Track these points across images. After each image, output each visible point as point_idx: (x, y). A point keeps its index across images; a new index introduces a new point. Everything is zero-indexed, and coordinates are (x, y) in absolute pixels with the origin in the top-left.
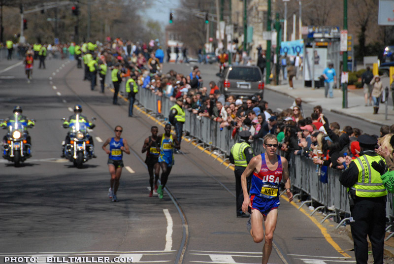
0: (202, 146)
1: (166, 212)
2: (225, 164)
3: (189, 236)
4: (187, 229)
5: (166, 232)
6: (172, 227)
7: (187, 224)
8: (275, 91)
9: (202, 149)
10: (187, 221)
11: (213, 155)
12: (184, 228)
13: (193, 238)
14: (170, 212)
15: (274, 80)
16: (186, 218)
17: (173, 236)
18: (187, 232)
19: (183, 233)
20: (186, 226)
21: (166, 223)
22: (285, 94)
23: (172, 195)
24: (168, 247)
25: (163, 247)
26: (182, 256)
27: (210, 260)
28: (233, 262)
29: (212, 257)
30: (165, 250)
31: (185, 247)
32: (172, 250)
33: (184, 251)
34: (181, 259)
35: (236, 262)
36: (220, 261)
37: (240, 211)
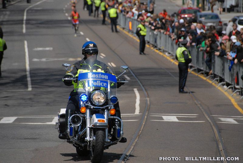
0: (157, 49)
1: (136, 90)
2: (172, 60)
3: (150, 105)
4: (148, 101)
5: (135, 102)
6: (139, 99)
7: (149, 97)
9: (157, 51)
11: (164, 55)
13: (152, 106)
14: (138, 90)
15: (202, 8)
16: (148, 94)
17: (140, 105)
18: (149, 102)
19: (146, 103)
20: (148, 99)
21: (135, 97)
23: (139, 80)
24: (137, 112)
25: (134, 112)
26: (146, 117)
27: (163, 119)
28: (177, 120)
29: (164, 117)
30: (136, 114)
31: (147, 112)
32: (139, 113)
33: (147, 114)
34: (145, 119)
35: (179, 120)
36: (169, 120)
37: (181, 89)
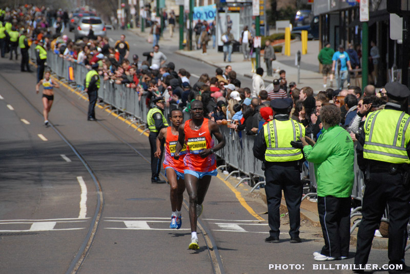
0: (115, 112)
1: (80, 179)
2: (139, 130)
3: (104, 204)
4: (101, 196)
5: (80, 199)
6: (86, 194)
7: (102, 191)
8: (189, 57)
9: (116, 116)
10: (101, 188)
11: (127, 122)
12: (98, 195)
13: (107, 205)
14: (84, 179)
15: (188, 46)
16: (100, 185)
17: (88, 204)
18: (102, 199)
19: (98, 200)
20: (101, 193)
21: (80, 191)
22: (198, 60)
23: (86, 162)
24: (83, 215)
25: (78, 215)
26: (97, 223)
27: (126, 227)
28: (147, 228)
29: (127, 223)
30: (79, 218)
31: (99, 214)
32: (86, 217)
33: (98, 218)
34: (96, 227)
35: (151, 227)
36: (135, 227)
37: (154, 177)
